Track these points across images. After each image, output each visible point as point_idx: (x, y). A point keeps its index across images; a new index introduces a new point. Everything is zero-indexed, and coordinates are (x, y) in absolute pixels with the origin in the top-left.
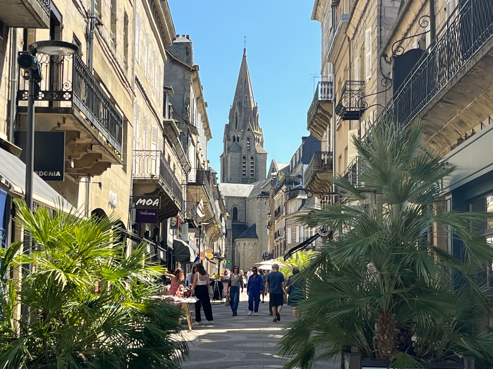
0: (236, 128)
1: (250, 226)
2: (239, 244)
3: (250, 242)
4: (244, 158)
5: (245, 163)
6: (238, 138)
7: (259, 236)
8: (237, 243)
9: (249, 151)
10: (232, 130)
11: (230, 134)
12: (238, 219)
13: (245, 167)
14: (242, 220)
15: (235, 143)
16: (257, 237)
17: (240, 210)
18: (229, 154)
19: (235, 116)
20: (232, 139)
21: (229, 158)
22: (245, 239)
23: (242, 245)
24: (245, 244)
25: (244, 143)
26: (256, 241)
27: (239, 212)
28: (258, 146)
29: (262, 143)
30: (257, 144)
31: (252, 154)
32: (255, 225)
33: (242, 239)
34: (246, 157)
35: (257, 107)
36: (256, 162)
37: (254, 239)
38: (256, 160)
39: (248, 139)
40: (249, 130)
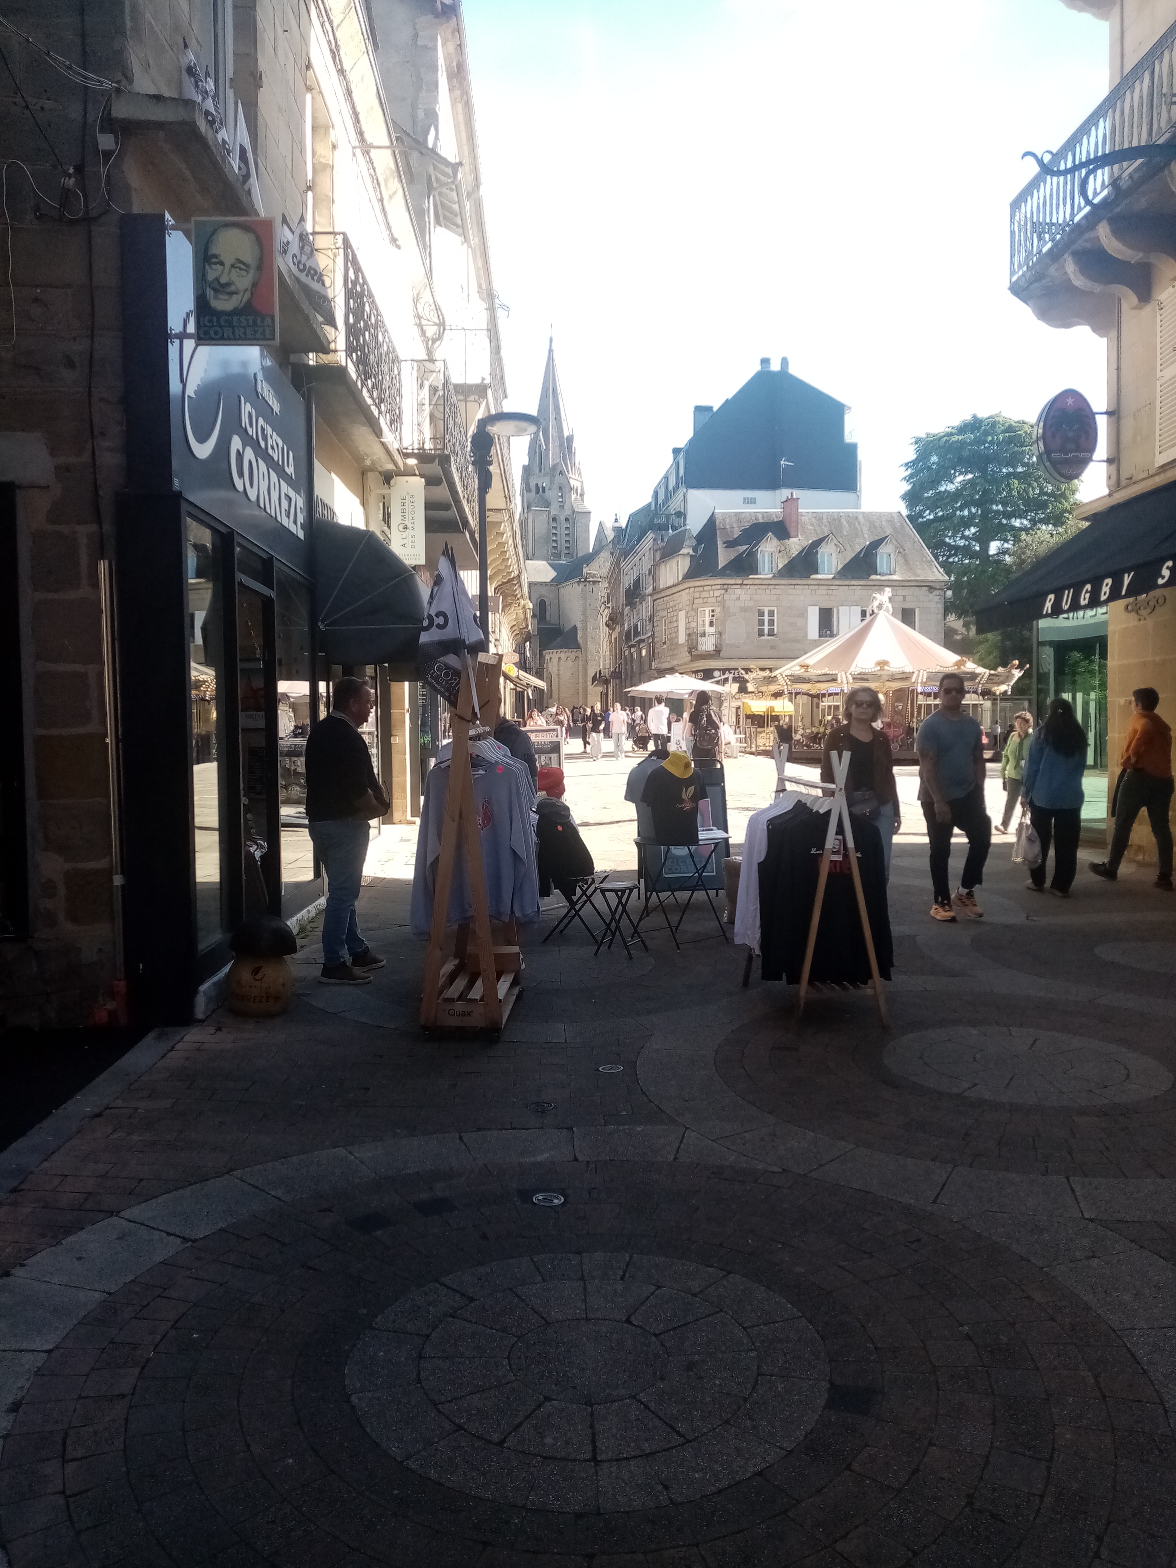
0: (540, 471)
1: (566, 630)
2: (551, 658)
3: (568, 654)
4: (554, 519)
5: (555, 528)
6: (544, 488)
7: (582, 645)
8: (547, 657)
9: (562, 507)
10: (533, 475)
11: (530, 481)
12: (548, 619)
13: (555, 534)
14: (554, 620)
15: (538, 495)
16: (578, 647)
17: (550, 605)
18: (529, 514)
19: (537, 450)
20: (533, 488)
21: (530, 521)
22: (559, 651)
23: (555, 661)
24: (560, 658)
25: (552, 495)
26: (578, 654)
27: (548, 608)
28: (576, 499)
29: (582, 495)
30: (573, 497)
31: (567, 512)
32: (575, 629)
33: (555, 651)
34: (557, 518)
35: (573, 436)
36: (573, 526)
37: (575, 650)
38: (574, 523)
39: (560, 488)
40: (561, 473)
